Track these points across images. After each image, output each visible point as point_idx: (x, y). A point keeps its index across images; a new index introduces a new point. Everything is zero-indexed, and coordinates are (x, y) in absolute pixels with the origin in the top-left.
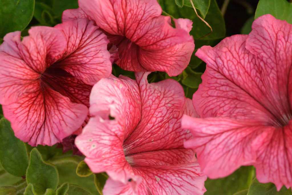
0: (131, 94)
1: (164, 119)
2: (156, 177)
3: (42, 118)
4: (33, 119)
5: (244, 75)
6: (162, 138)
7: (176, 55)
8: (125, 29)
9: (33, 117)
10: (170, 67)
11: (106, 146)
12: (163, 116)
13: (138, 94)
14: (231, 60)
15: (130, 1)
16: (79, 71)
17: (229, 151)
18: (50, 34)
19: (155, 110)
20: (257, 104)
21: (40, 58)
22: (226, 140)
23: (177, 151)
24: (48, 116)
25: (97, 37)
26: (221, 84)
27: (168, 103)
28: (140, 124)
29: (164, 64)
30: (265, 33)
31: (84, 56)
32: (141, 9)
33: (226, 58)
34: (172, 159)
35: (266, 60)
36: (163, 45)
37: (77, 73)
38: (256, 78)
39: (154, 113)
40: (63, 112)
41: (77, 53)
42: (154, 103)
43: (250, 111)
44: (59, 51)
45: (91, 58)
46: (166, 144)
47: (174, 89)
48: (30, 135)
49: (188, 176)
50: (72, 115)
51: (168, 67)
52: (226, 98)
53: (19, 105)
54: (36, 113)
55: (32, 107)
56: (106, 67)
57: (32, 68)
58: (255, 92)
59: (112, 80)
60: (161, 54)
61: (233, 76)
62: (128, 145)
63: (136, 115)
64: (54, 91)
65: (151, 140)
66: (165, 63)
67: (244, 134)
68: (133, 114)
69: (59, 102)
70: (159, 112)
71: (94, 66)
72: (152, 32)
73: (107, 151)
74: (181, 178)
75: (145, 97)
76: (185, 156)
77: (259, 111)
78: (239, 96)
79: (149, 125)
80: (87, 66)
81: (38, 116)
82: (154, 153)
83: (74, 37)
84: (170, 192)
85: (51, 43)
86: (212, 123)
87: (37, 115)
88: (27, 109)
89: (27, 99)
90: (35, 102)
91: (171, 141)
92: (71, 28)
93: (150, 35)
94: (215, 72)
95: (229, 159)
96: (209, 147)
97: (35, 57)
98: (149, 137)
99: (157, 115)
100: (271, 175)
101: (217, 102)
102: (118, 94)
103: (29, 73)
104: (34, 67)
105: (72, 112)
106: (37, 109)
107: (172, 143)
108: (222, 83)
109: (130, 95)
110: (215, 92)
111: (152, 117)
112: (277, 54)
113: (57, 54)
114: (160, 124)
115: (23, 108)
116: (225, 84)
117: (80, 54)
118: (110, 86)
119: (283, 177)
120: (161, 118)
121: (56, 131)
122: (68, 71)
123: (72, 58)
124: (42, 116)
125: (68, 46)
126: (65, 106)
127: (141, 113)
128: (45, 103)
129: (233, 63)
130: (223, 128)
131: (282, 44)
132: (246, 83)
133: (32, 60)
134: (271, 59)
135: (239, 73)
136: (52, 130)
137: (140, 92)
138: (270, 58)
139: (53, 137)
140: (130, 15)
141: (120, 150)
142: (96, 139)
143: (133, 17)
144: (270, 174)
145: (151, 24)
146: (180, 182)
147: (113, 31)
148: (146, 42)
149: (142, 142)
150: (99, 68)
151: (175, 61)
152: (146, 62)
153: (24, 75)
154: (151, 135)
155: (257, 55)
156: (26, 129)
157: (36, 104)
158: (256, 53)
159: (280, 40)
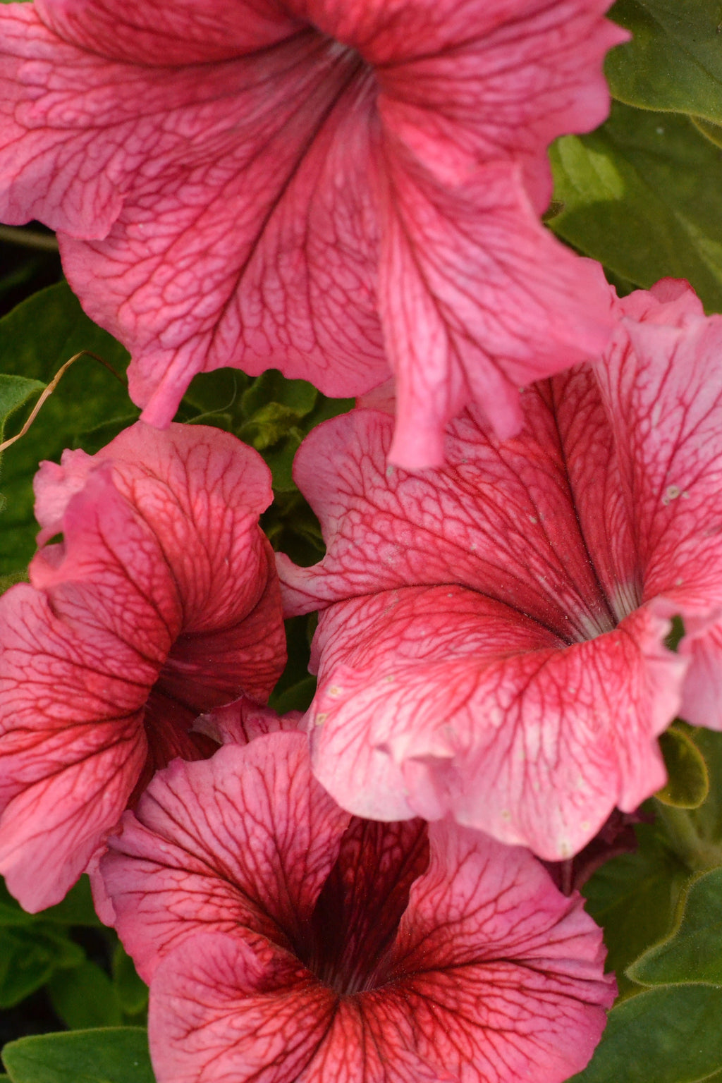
0: (367, 634)
1: (444, 486)
2: (664, 501)
3: (503, 976)
4: (512, 1011)
5: (208, 232)
6: (521, 483)
7: (184, 499)
8: (112, 719)
9: (502, 1010)
10: (234, 512)
11: (566, 729)
12: (433, 493)
13: (363, 604)
14: (158, 290)
15: (6, 716)
16: (306, 855)
17: (500, 263)
18: (176, 1003)
19: (414, 527)
20: (309, 164)
21: (275, 1024)
22: (461, 281)
23: (563, 411)
24: (491, 951)
25: (168, 809)
26: (261, 311)
27: (384, 476)
28: (476, 582)
29: (226, 537)
30: (32, 173)
31: (244, 848)
32: (30, 666)
33: (157, 310)
34: (596, 430)
35: (133, 155)
36: (146, 567)
37: (317, 861)
38: (212, 182)
39: (429, 531)
40: (467, 905)
41: (239, 876)
42: (390, 537)
43: (338, 192)
44: (238, 951)
45: (249, 822)
46: (542, 464)
47: (329, 458)
48: (575, 1009)
49: (641, 382)
50: (470, 870)
51: (234, 517)
52: (308, 287)
53: (468, 1070)
54: (486, 1000)
55: (469, 1016)
56: (273, 755)
57: (317, 1046)
58: (262, 178)
59: (315, 734)
60: (187, 561)
61: (218, 277)
62: (564, 614)
63: (443, 609)
64: (398, 934)
65: (532, 524)
66: (220, 534)
67: (425, 214)
68: (438, 621)
69: (434, 919)
70: (422, 511)
71: (279, 801)
72: (107, 614)
73: (586, 722)
74: (651, 407)
75: (371, 574)
76: (580, 372)
77: (330, 158)
78: (292, 240)
79: (477, 543)
80: (280, 829)
81: (497, 991)
82: (584, 504)
83: (179, 902)
84: (714, 441)
85: (211, 987)
86: (403, 345)
87: (495, 996)
88: (478, 1035)
89: (441, 1038)
90: (447, 1006)
91: (525, 445)
92: (147, 917)
93: (117, 621)
94: (218, 342)
95: (531, 260)
96: (500, 342)
97: (270, 1045)
98: (523, 536)
99: (435, 517)
100: (571, 79)
101: (330, 315)
102: (362, 707)
103: (340, 1055)
104: (314, 1038)
105: (457, 871)
106: (472, 995)
107: (535, 439)
108: (256, 308)
109: (369, 639)
110: (296, 327)
111: (443, 538)
112: (100, 121)
113: (252, 958)
114: (466, 500)
115: (478, 1054)
116: (256, 298)
117: (242, 866)
118: (338, 743)
119: (563, 35)
120: (444, 497)
121: (539, 921)
122: (315, 892)
123: (262, 892)
124: (498, 976)
125: (215, 918)
126: (442, 898)
127: (431, 586)
128: (448, 967)
129: (170, 281)
130: (414, 298)
131: (59, 108)
132: (235, 219)
133: (285, 1054)
134: (126, 138)
135: (204, 254)
136: (540, 934)
137: (356, 596)
138: (121, 145)
139: (567, 929)
140: (55, 711)
141: (578, 662)
142: (545, 777)
143: (61, 697)
144: (565, 86)
145: (78, 619)
146: (666, 411)
147: (131, 759)
148: (147, 630)
149: (545, 563)
150: (282, 781)
151: (208, 495)
152: (232, 604)
153: (349, 1075)
154: (515, 530)
155: (120, 193)
156: (554, 1032)
157: (455, 999)
158: (114, 198)
159: (45, 114)
